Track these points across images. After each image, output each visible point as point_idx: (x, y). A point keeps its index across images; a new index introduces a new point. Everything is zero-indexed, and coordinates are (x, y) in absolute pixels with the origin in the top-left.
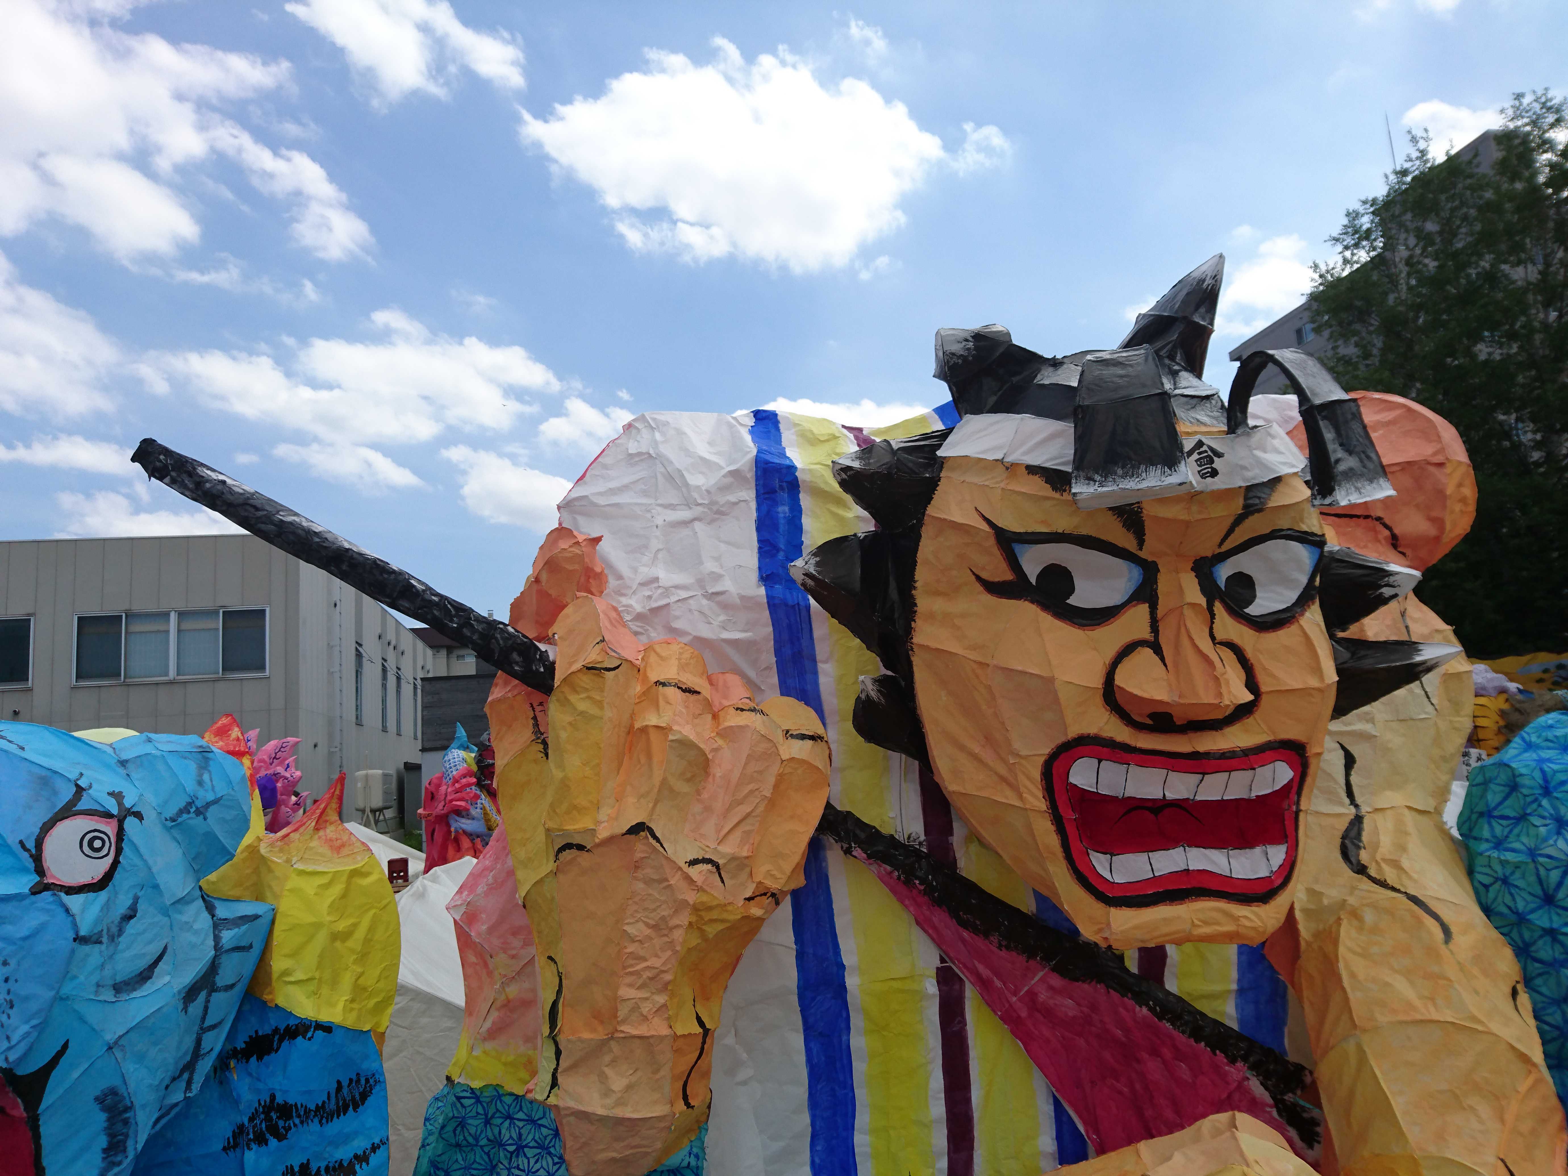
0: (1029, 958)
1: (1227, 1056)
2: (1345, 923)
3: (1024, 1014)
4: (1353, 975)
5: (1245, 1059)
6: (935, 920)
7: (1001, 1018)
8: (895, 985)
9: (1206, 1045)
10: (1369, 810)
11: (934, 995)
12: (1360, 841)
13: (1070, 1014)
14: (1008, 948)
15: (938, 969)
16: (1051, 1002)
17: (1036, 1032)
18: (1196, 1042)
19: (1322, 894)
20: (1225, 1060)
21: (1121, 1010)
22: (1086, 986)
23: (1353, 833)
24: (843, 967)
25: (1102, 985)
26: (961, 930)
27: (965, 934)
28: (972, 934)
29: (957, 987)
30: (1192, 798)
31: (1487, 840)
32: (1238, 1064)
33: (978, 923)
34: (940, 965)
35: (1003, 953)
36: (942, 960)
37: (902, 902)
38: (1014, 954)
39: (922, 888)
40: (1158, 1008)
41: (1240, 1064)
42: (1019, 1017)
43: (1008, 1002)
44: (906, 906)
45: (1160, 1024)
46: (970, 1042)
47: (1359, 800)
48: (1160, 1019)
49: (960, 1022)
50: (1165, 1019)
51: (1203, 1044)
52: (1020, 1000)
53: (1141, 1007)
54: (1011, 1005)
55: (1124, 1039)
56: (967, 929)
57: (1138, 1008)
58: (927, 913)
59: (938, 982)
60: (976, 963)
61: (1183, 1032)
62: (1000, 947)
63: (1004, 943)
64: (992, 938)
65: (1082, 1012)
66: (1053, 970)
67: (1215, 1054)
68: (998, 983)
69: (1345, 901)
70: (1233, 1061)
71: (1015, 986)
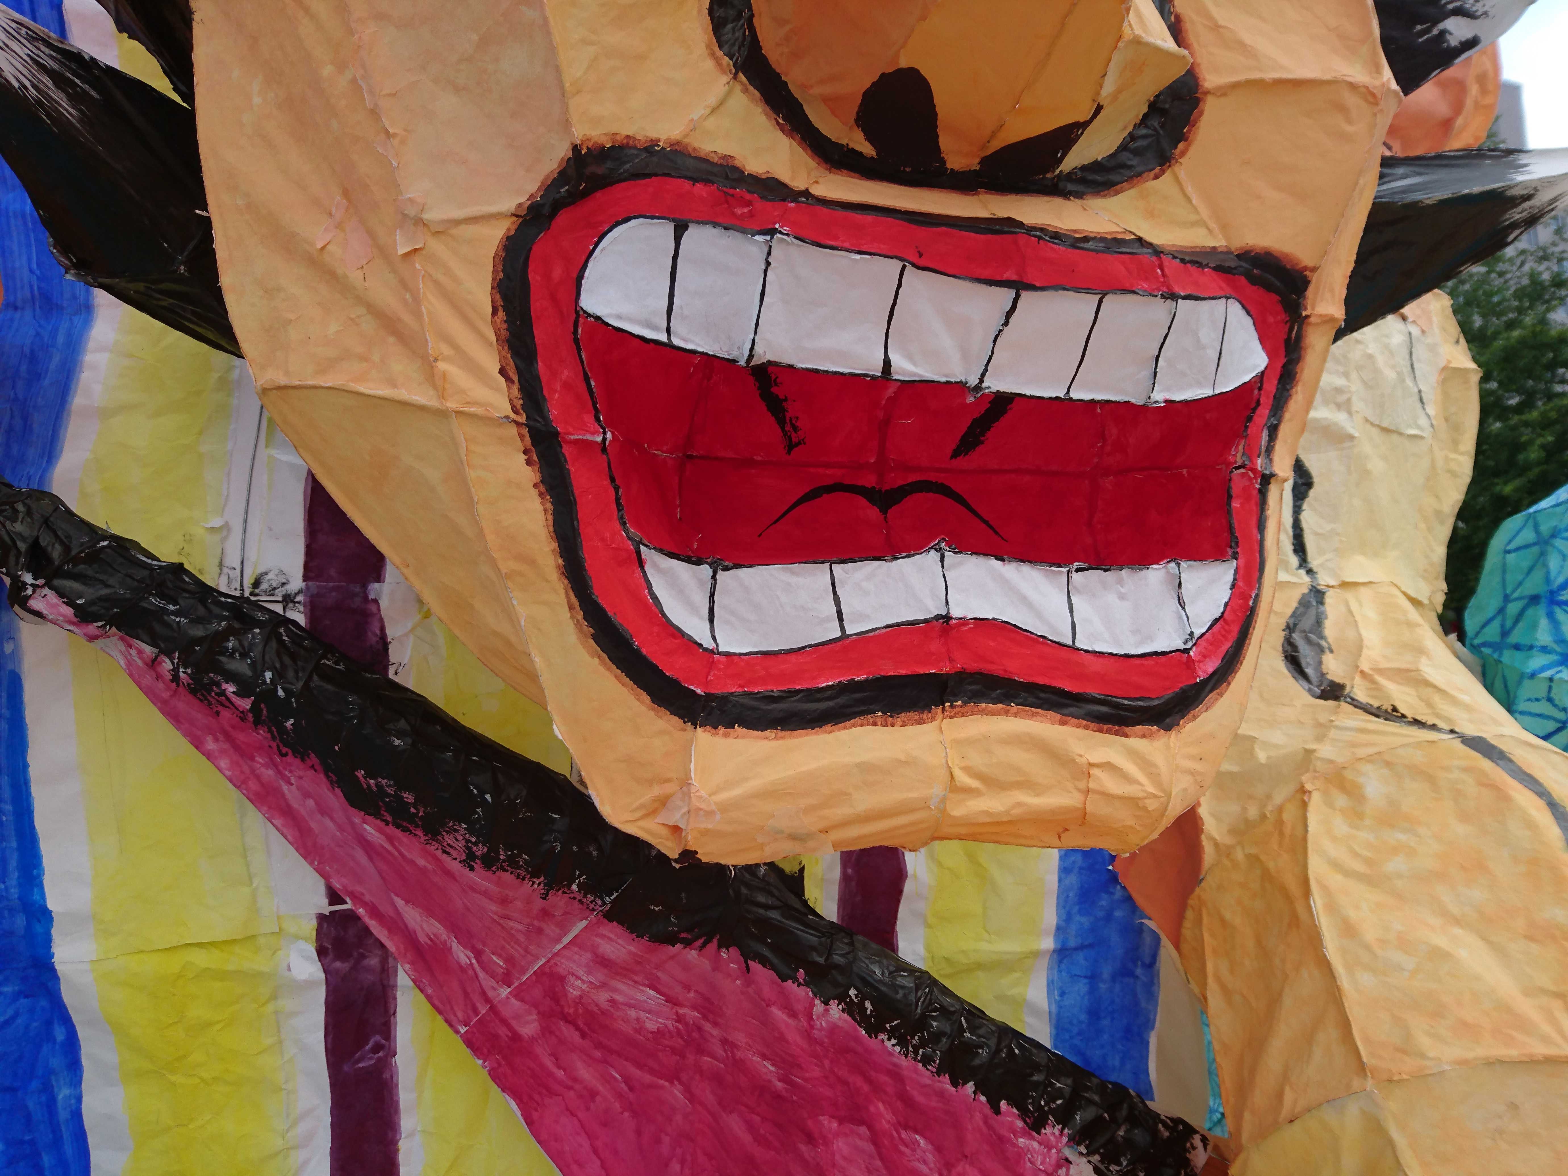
0: (549, 886)
1: (1024, 1113)
2: (1316, 801)
3: (529, 1028)
4: (1348, 930)
5: (1064, 1118)
6: (291, 793)
7: (469, 1042)
8: (200, 959)
9: (978, 1089)
10: (1332, 582)
11: (309, 984)
12: (1322, 637)
13: (651, 1025)
14: (489, 862)
15: (321, 918)
16: (602, 997)
17: (560, 1073)
18: (955, 1084)
19: (1253, 739)
20: (1020, 1124)
21: (778, 1013)
22: (692, 955)
23: (1307, 623)
24: (45, 916)
25: (734, 952)
26: (357, 817)
27: (370, 830)
28: (391, 830)
29: (373, 961)
30: (973, 381)
31: (1544, 649)
32: (1048, 1130)
33: (409, 798)
34: (327, 909)
35: (478, 877)
36: (334, 897)
37: (198, 744)
38: (507, 877)
39: (246, 704)
40: (868, 1004)
41: (1051, 1131)
42: (516, 1037)
43: (487, 1000)
44: (209, 756)
45: (872, 1043)
46: (405, 1096)
47: (1314, 561)
48: (873, 1031)
49: (378, 1048)
50: (884, 1030)
51: (970, 1086)
52: (518, 994)
53: (826, 1003)
54: (493, 1009)
55: (779, 1085)
56: (377, 815)
57: (819, 1007)
58: (268, 773)
59: (321, 952)
60: (400, 902)
61: (926, 1060)
62: (469, 860)
63: (481, 850)
64: (449, 839)
65: (679, 1019)
66: (609, 916)
67: (997, 1111)
68: (462, 955)
69: (1309, 752)
70: (1036, 1125)
71: (510, 960)
